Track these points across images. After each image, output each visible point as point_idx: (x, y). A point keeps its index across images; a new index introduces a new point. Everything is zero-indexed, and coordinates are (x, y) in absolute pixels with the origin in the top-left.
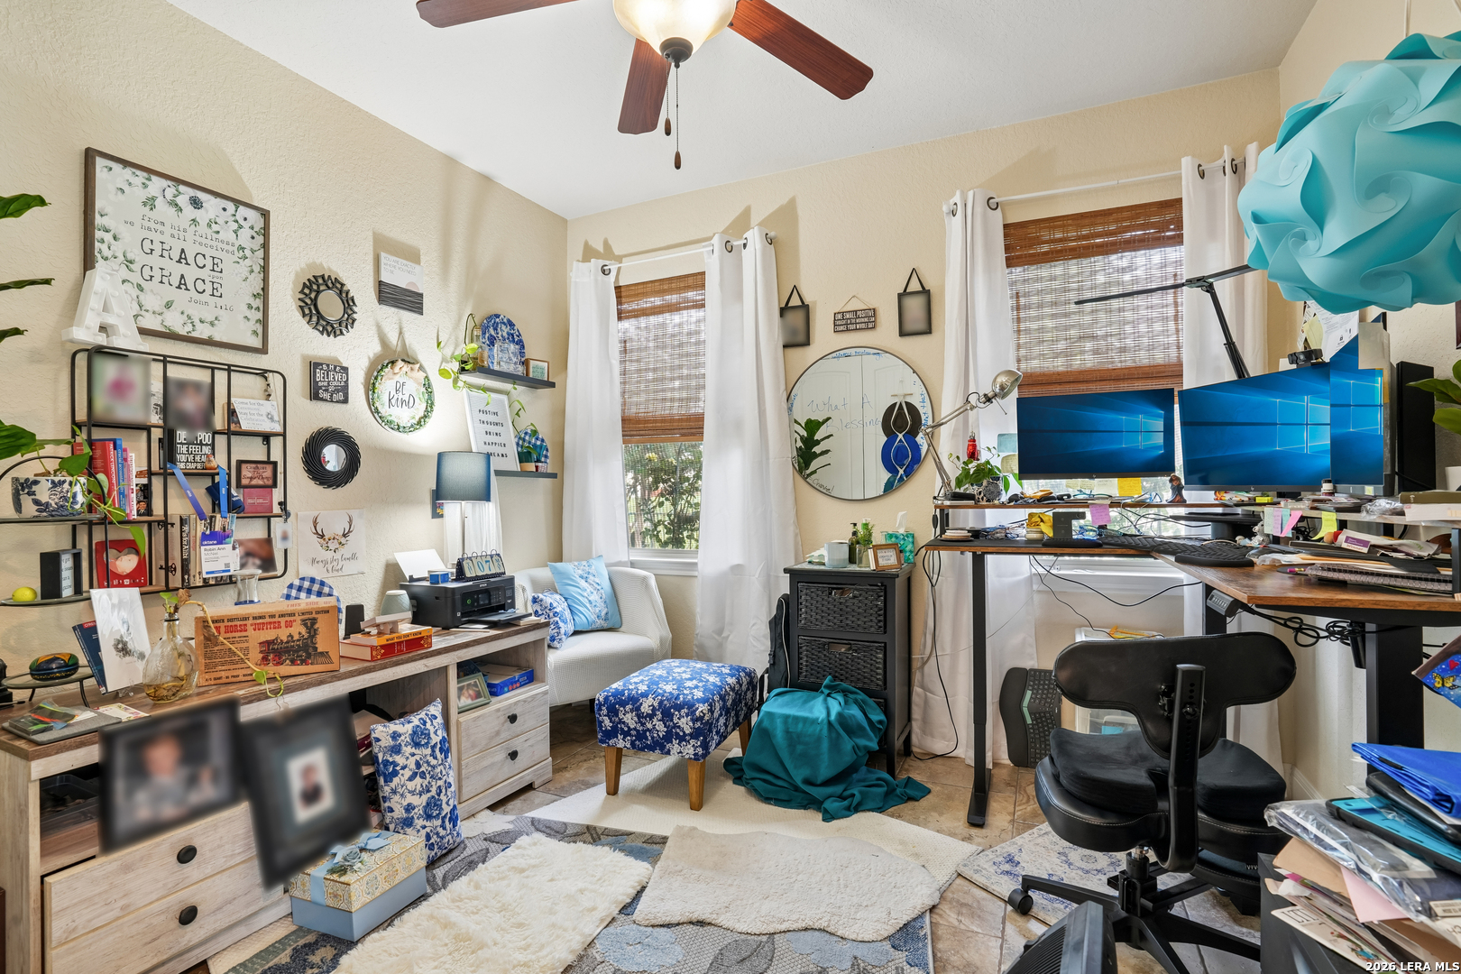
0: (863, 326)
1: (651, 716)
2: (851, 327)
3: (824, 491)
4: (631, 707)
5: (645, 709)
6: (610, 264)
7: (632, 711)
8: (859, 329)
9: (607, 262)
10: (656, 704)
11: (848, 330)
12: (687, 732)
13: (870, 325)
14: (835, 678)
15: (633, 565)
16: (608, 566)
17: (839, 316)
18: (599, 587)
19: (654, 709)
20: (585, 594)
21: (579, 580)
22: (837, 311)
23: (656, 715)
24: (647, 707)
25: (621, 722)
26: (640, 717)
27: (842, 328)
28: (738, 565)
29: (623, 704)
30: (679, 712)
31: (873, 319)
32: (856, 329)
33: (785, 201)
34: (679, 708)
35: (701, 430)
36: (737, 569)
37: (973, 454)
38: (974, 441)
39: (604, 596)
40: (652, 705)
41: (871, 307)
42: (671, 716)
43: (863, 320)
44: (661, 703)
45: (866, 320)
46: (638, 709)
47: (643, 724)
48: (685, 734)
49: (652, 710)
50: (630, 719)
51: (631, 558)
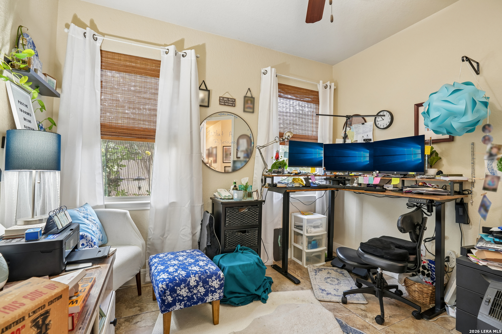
0: (231, 104)
1: (196, 286)
2: (226, 104)
3: (213, 169)
4: (184, 285)
5: (193, 283)
6: (98, 35)
7: (185, 287)
8: (229, 105)
9: (96, 34)
10: (197, 279)
11: (225, 105)
12: (216, 287)
13: (234, 105)
14: (241, 246)
15: (106, 206)
16: (94, 208)
17: (222, 99)
18: (95, 222)
19: (198, 282)
20: (90, 227)
21: (84, 219)
22: (221, 96)
23: (199, 285)
24: (193, 282)
25: (178, 295)
26: (190, 289)
27: (223, 103)
28: (173, 202)
29: (179, 285)
30: (211, 279)
31: (234, 103)
32: (228, 105)
33: (201, 44)
34: (210, 277)
35: (153, 137)
36: (172, 204)
37: (277, 158)
38: (278, 153)
39: (99, 227)
40: (196, 280)
41: (234, 98)
42: (207, 283)
43: (231, 102)
44: (200, 277)
45: (232, 102)
46: (188, 284)
47: (191, 292)
48: (215, 289)
49: (196, 283)
50: (184, 292)
51: (106, 203)
